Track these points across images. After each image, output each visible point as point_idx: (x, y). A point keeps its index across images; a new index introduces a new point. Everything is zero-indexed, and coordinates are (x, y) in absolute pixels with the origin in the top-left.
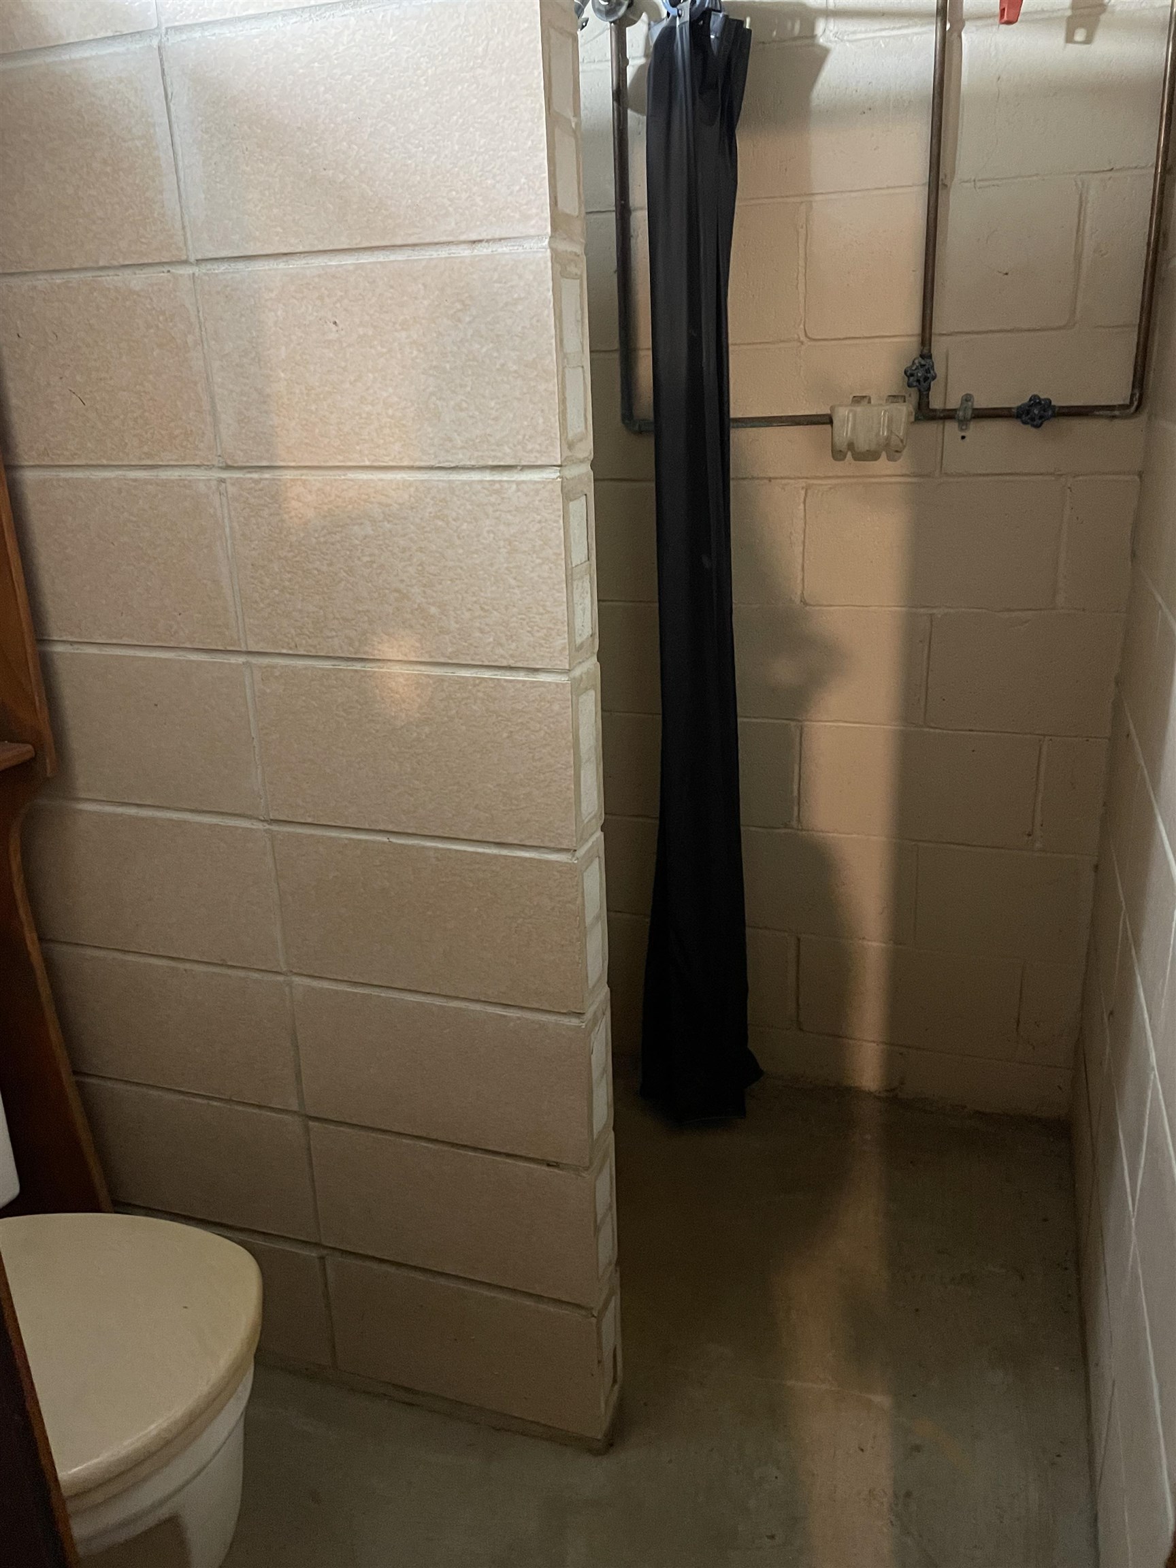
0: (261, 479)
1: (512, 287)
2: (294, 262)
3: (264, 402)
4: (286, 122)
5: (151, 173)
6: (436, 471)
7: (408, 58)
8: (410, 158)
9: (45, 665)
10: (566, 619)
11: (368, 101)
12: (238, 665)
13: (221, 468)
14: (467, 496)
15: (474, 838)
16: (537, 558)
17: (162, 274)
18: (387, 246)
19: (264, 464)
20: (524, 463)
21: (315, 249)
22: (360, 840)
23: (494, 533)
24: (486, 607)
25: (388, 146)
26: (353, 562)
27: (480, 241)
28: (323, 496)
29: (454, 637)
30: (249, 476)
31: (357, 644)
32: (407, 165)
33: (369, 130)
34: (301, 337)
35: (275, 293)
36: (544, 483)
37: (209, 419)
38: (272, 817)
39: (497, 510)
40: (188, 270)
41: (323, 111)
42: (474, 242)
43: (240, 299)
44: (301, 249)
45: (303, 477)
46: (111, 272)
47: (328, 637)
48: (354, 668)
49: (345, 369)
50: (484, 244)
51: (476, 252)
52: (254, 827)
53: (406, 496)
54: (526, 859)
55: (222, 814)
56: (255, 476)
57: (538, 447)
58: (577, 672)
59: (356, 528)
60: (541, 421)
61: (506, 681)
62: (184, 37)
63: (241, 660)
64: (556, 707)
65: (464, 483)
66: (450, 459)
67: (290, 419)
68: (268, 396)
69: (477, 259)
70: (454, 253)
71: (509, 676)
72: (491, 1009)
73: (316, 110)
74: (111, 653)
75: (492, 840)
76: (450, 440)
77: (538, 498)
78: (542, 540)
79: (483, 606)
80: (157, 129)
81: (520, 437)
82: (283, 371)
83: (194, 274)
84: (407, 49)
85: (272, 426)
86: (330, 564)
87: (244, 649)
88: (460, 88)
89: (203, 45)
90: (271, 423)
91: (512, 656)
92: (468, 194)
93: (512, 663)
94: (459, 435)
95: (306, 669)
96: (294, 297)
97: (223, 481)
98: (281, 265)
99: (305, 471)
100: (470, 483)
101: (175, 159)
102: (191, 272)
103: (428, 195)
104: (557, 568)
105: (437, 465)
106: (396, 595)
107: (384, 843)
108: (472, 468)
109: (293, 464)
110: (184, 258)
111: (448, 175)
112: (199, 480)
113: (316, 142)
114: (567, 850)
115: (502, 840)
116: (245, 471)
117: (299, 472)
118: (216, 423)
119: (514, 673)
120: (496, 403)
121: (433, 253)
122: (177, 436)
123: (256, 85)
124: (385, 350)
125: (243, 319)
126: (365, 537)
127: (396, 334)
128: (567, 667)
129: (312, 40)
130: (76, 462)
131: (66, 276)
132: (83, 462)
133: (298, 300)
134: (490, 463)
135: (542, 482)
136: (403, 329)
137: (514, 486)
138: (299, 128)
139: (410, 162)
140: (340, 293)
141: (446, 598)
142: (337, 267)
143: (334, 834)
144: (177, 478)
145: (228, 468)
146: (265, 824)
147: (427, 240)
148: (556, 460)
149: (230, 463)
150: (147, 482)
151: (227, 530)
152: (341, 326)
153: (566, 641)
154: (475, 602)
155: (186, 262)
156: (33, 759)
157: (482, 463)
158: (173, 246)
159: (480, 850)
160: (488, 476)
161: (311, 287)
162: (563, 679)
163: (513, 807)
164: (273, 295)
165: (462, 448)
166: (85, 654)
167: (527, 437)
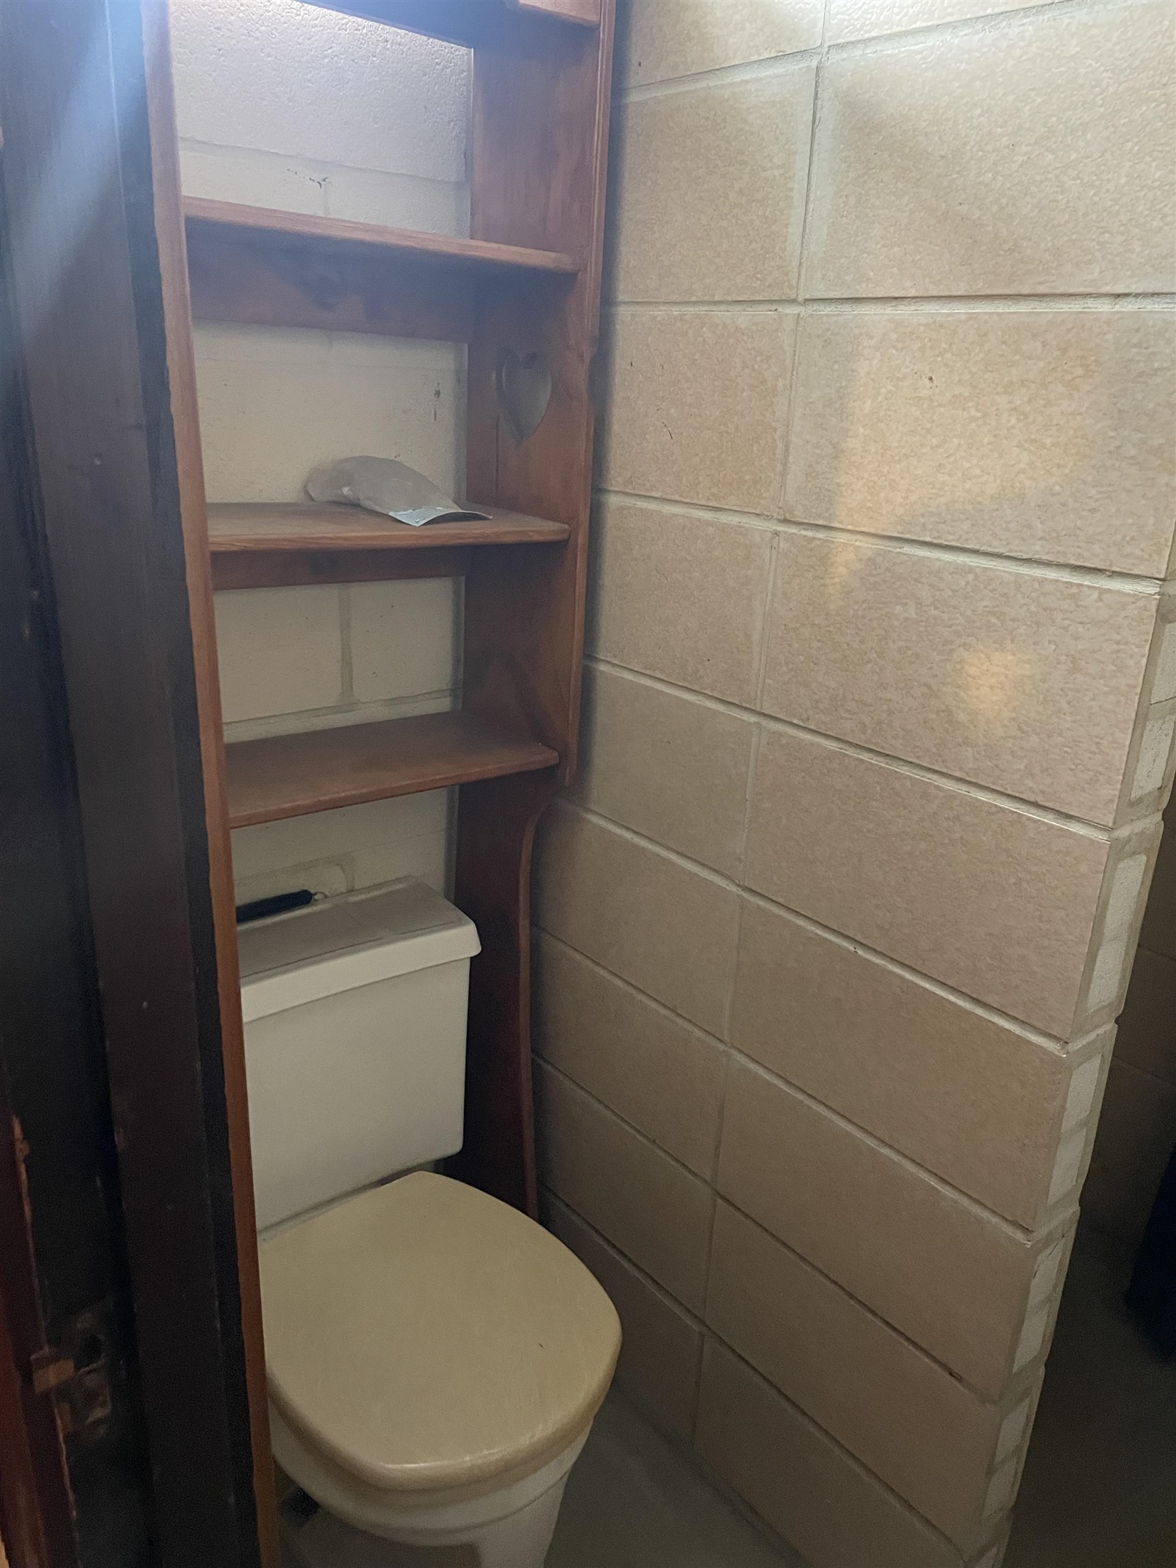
0: (814, 538)
1: (1153, 353)
2: (903, 307)
3: (836, 457)
4: (930, 150)
5: (782, 204)
6: (1003, 561)
7: (1087, 73)
8: (1063, 192)
9: (587, 681)
10: (1123, 766)
11: (1027, 126)
12: (749, 724)
13: (779, 520)
14: (1033, 595)
15: (949, 983)
16: (1104, 685)
17: (769, 313)
18: (1010, 295)
19: (821, 522)
20: (1115, 569)
21: (929, 294)
22: (826, 939)
23: (1055, 643)
24: (1025, 728)
25: (1038, 178)
26: (887, 643)
27: (1127, 295)
28: (873, 567)
29: (979, 753)
30: (804, 533)
31: (869, 731)
32: (1057, 201)
33: (1021, 159)
34: (890, 391)
35: (875, 340)
36: (1136, 597)
37: (779, 468)
38: (746, 885)
39: (1067, 619)
40: (791, 310)
41: (974, 137)
42: (1118, 296)
43: (838, 344)
44: (913, 293)
45: (857, 543)
46: (723, 308)
47: (842, 718)
48: (861, 757)
49: (928, 431)
50: (1129, 299)
51: (1117, 308)
52: (728, 888)
53: (963, 583)
54: (1003, 1030)
55: (703, 865)
56: (809, 534)
57: (1137, 552)
58: (1124, 832)
59: (899, 608)
60: (1151, 520)
61: (1029, 819)
62: (845, 55)
63: (753, 719)
64: (1083, 868)
65: (1035, 579)
66: (1024, 549)
67: (858, 479)
68: (842, 451)
69: (1117, 317)
70: (1089, 308)
71: (1033, 814)
72: (923, 1175)
73: (966, 136)
74: (642, 682)
75: (969, 993)
76: (1030, 527)
77: (1123, 614)
78: (1115, 666)
79: (1022, 725)
80: (797, 157)
81: (1118, 537)
82: (863, 427)
83: (799, 314)
84: (1090, 61)
85: (839, 485)
86: (862, 642)
87: (758, 709)
88: (1145, 108)
89: (862, 64)
90: (838, 481)
91: (1042, 792)
92: (1124, 238)
93: (1041, 800)
94: (1041, 523)
95: (812, 744)
96: (894, 347)
97: (776, 534)
98: (888, 310)
99: (859, 537)
100: (1042, 581)
101: (808, 190)
102: (797, 312)
103: (1074, 237)
104: (1126, 703)
105: (1007, 554)
106: (926, 690)
107: (849, 951)
108: (1048, 564)
109: (850, 527)
110: (794, 296)
111: (1105, 214)
112: (756, 529)
113: (958, 172)
114: (1056, 1038)
115: (980, 998)
116: (802, 527)
117: (854, 537)
118: (784, 474)
119: (1041, 812)
120: (1098, 492)
121: (1064, 307)
122: (746, 481)
123: (907, 109)
124: (979, 415)
125: (836, 367)
126: (907, 619)
127: (996, 397)
128: (1110, 825)
129: (978, 55)
130: (653, 494)
131: (684, 309)
132: (658, 495)
133: (897, 350)
134: (1073, 562)
135: (1134, 595)
136: (1005, 393)
137: (1096, 595)
138: (943, 157)
139: (1061, 197)
140: (944, 345)
141: (981, 707)
142: (949, 315)
143: (801, 922)
144: (736, 524)
145: (785, 521)
146: (740, 889)
147: (1060, 291)
148: (1159, 573)
149: (788, 517)
150: (709, 524)
151: (770, 585)
152: (935, 384)
153: (1117, 793)
154: (1014, 719)
155: (794, 301)
156: (558, 766)
157: (1062, 560)
158: (786, 284)
159: (952, 998)
160: (1066, 576)
161: (914, 336)
162: (1101, 837)
163: (1003, 966)
164: (872, 342)
165: (1041, 539)
166: (622, 678)
167: (1127, 538)
